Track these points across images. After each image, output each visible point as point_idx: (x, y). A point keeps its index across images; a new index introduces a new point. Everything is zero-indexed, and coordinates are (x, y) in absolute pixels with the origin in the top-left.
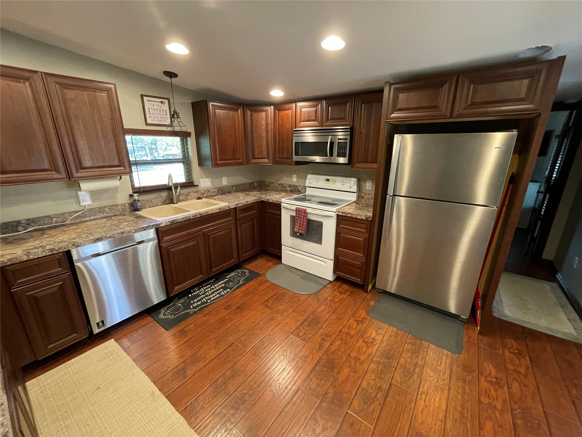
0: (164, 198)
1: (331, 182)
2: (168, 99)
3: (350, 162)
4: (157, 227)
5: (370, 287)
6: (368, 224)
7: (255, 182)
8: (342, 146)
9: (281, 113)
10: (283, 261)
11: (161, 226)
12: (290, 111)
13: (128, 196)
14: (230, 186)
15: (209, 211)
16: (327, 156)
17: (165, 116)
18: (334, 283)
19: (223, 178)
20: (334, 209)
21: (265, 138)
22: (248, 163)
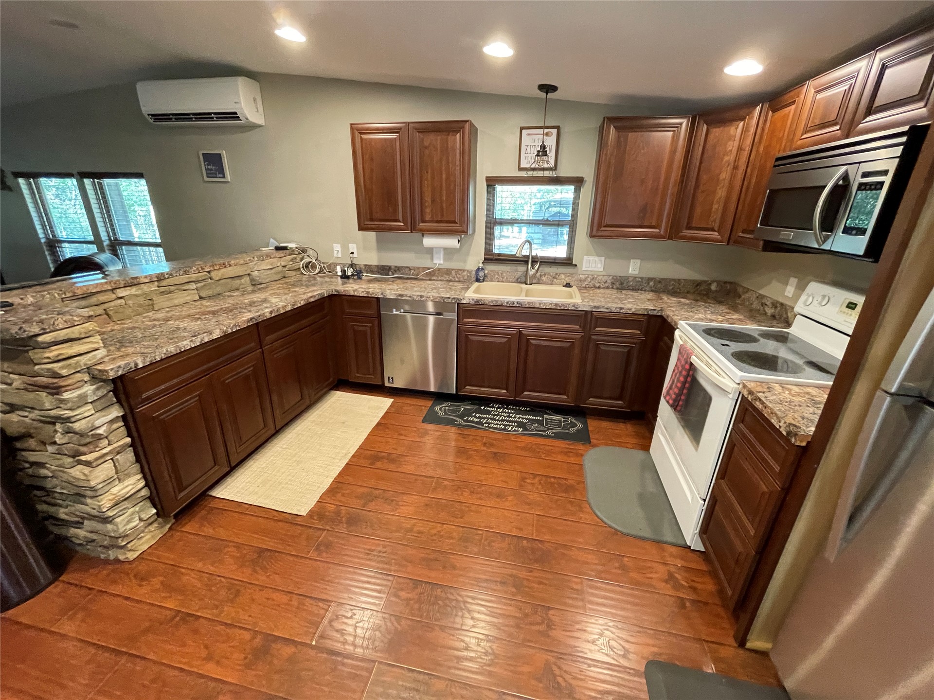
1: (857, 313)
2: (558, 128)
4: (459, 306)
7: (714, 281)
9: (778, 116)
10: (651, 450)
11: (463, 302)
12: (793, 107)
15: (535, 303)
16: (814, 230)
19: (632, 260)
20: (739, 375)
21: (725, 183)
22: (673, 235)
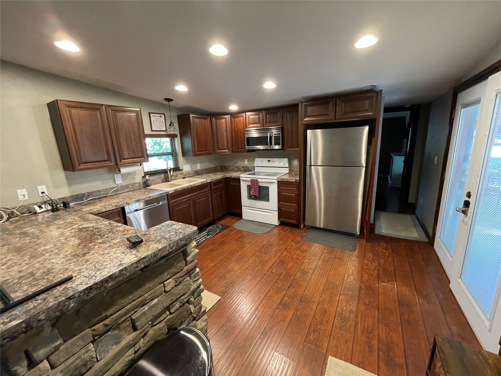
0: (163, 178)
1: (272, 162)
2: (164, 114)
3: (283, 148)
4: (168, 193)
5: (302, 226)
6: (297, 184)
7: (218, 166)
8: (277, 139)
9: (236, 119)
10: (244, 217)
11: (170, 193)
12: (242, 118)
13: (141, 178)
14: (202, 170)
16: (268, 145)
17: (162, 125)
18: (279, 226)
19: (198, 164)
20: (276, 178)
21: (225, 136)
22: (215, 152)
